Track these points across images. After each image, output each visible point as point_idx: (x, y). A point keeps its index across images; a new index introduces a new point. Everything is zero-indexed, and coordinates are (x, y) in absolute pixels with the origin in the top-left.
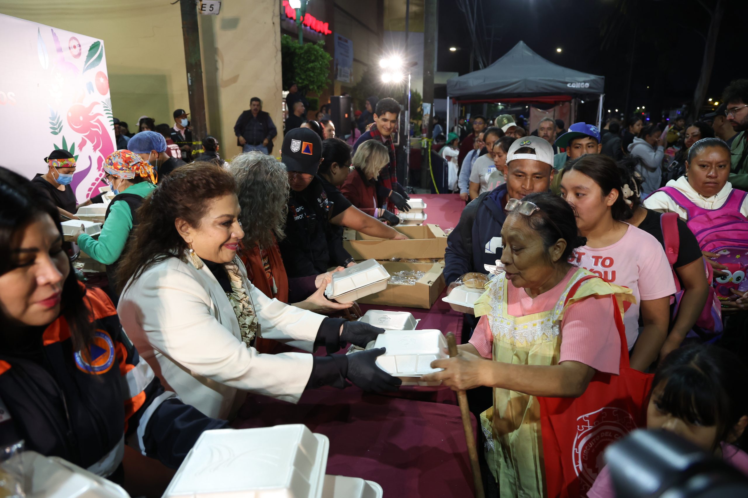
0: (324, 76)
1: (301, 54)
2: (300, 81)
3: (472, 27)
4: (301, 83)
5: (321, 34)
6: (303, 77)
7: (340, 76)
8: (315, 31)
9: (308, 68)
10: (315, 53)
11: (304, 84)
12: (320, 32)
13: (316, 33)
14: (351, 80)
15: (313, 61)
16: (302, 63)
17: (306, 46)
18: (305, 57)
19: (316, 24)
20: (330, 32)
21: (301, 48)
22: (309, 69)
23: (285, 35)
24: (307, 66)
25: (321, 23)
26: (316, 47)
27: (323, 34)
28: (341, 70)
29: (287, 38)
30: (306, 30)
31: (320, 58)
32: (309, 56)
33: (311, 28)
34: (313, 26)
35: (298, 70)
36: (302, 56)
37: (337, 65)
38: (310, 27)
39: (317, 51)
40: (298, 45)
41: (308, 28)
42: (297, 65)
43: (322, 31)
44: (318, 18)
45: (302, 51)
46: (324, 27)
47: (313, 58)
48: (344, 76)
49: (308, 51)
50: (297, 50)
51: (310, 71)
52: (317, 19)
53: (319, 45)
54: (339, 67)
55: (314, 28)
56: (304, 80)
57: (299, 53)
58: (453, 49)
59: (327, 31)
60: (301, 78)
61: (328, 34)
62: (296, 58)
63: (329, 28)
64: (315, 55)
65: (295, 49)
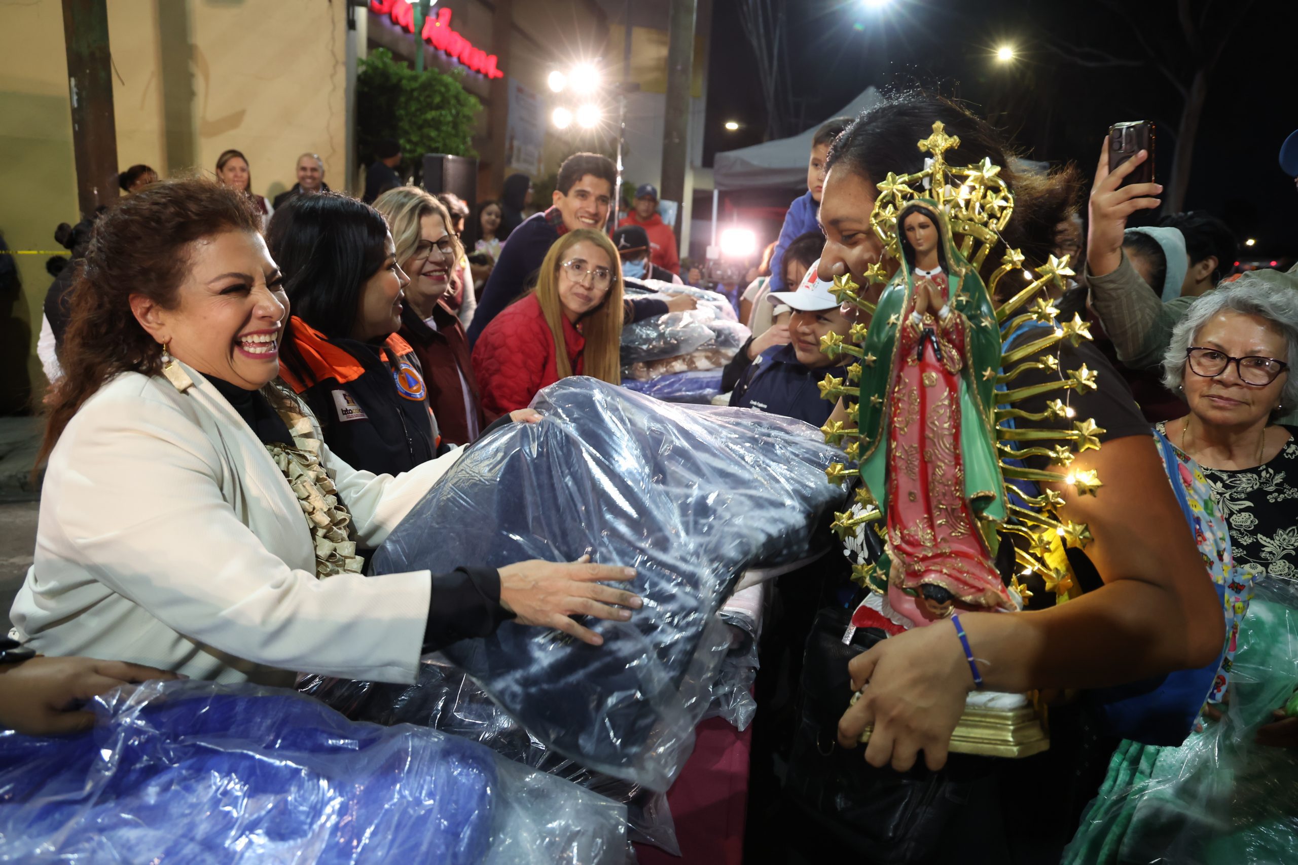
0: (464, 143)
1: (413, 90)
2: (408, 147)
3: (770, 85)
4: (411, 151)
5: (481, 76)
6: (415, 138)
7: (518, 160)
8: (469, 67)
9: (426, 121)
10: (443, 89)
11: (416, 154)
12: (478, 71)
13: (472, 73)
14: (539, 170)
15: (438, 107)
16: (413, 108)
17: (424, 76)
18: (422, 98)
19: (471, 55)
20: (499, 74)
21: (415, 78)
22: (428, 124)
23: (381, 49)
24: (423, 117)
25: (482, 54)
26: (447, 79)
27: (486, 75)
28: (519, 150)
29: (382, 53)
30: (450, 64)
31: (453, 101)
32: (429, 96)
33: (461, 62)
34: (465, 56)
35: (404, 125)
36: (415, 94)
37: (512, 138)
38: (459, 58)
39: (446, 86)
40: (407, 72)
41: (455, 59)
42: (402, 112)
43: (483, 71)
44: (476, 43)
45: (415, 85)
46: (489, 64)
47: (437, 99)
48: (526, 161)
49: (427, 86)
50: (404, 82)
51: (430, 126)
52: (473, 46)
53: (453, 75)
54: (516, 143)
55: (466, 60)
56: (416, 144)
57: (408, 88)
58: (732, 126)
59: (492, 71)
60: (409, 141)
61: (495, 79)
62: (403, 99)
63: (498, 67)
64: (442, 95)
65: (400, 80)
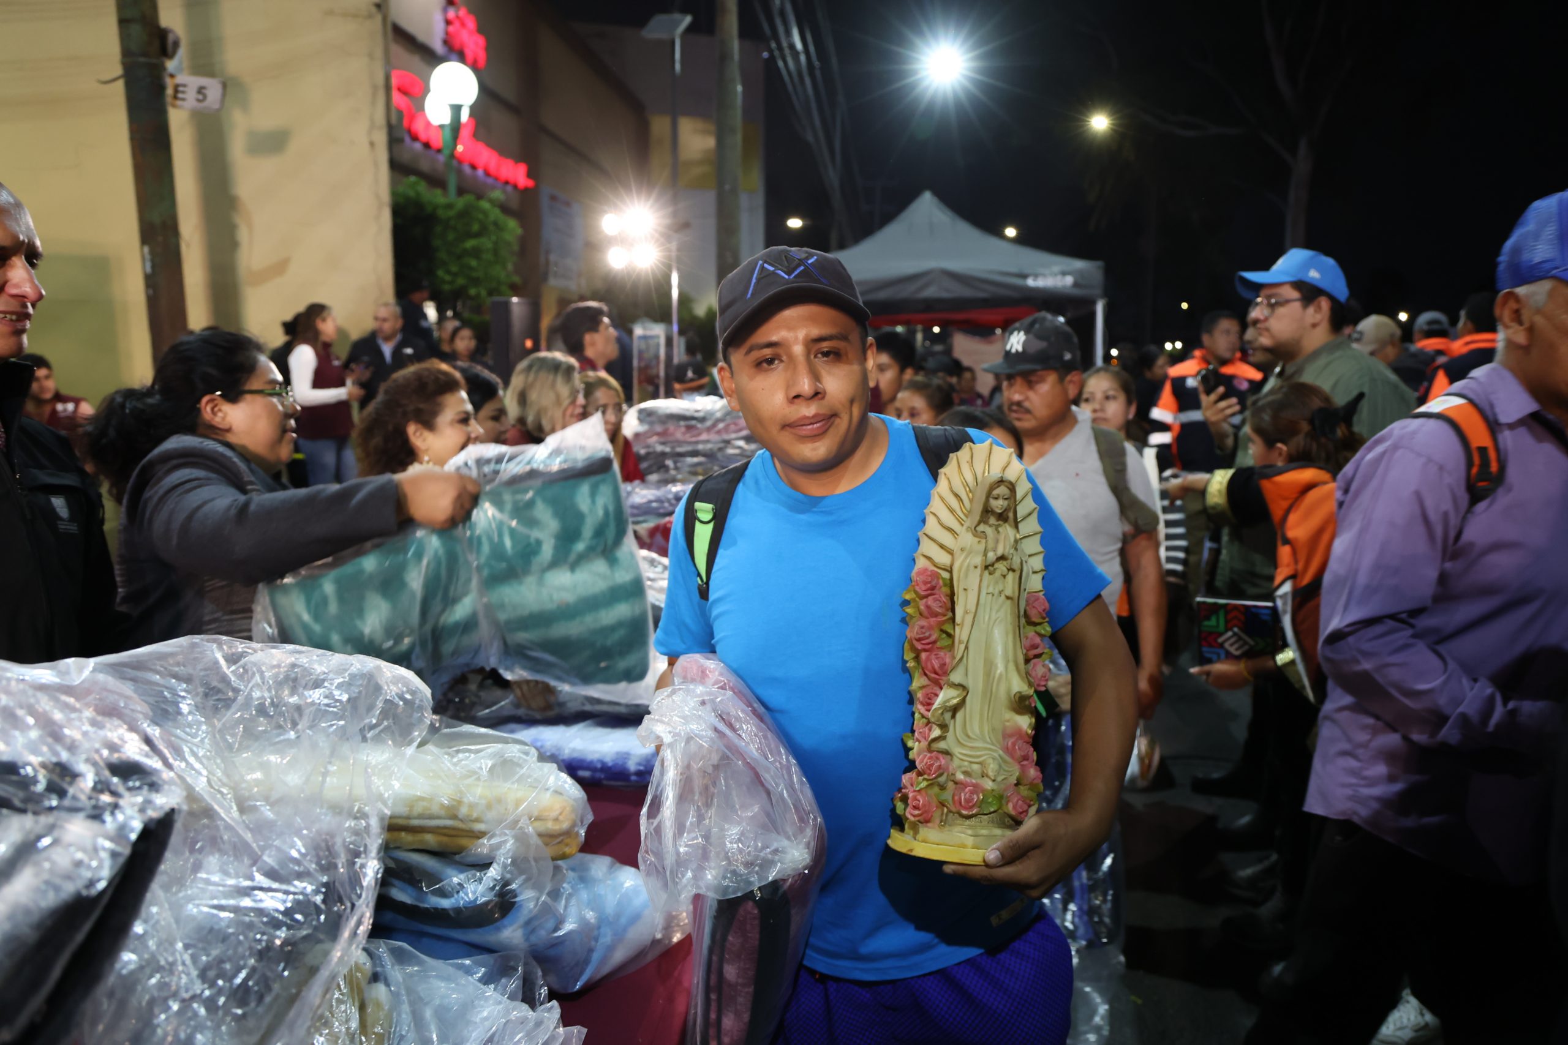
1: (449, 219)
2: (448, 278)
4: (450, 283)
5: (509, 188)
6: (454, 269)
7: (556, 276)
8: (497, 179)
9: (465, 250)
10: (481, 216)
11: (456, 285)
12: (507, 183)
13: (499, 185)
14: (578, 282)
15: (478, 235)
16: (450, 238)
17: (460, 203)
18: (459, 227)
19: (498, 165)
20: (530, 183)
21: (449, 206)
22: (466, 253)
23: (412, 178)
24: (462, 246)
25: (511, 164)
26: (485, 205)
27: (515, 186)
28: (557, 265)
31: (492, 228)
32: (467, 224)
33: (487, 174)
34: (492, 168)
35: (442, 255)
36: (452, 223)
37: (548, 252)
38: (485, 170)
39: (485, 213)
40: (441, 199)
41: (480, 172)
42: (439, 242)
43: (512, 181)
44: (503, 152)
45: (451, 213)
46: (519, 174)
47: (476, 227)
49: (465, 214)
50: (439, 211)
51: (470, 255)
52: (500, 155)
53: (491, 201)
54: (552, 258)
55: (494, 173)
56: (455, 275)
57: (444, 217)
58: (795, 223)
59: (523, 181)
60: (448, 272)
61: (526, 190)
62: (438, 229)
63: (529, 175)
64: (480, 221)
65: (436, 208)
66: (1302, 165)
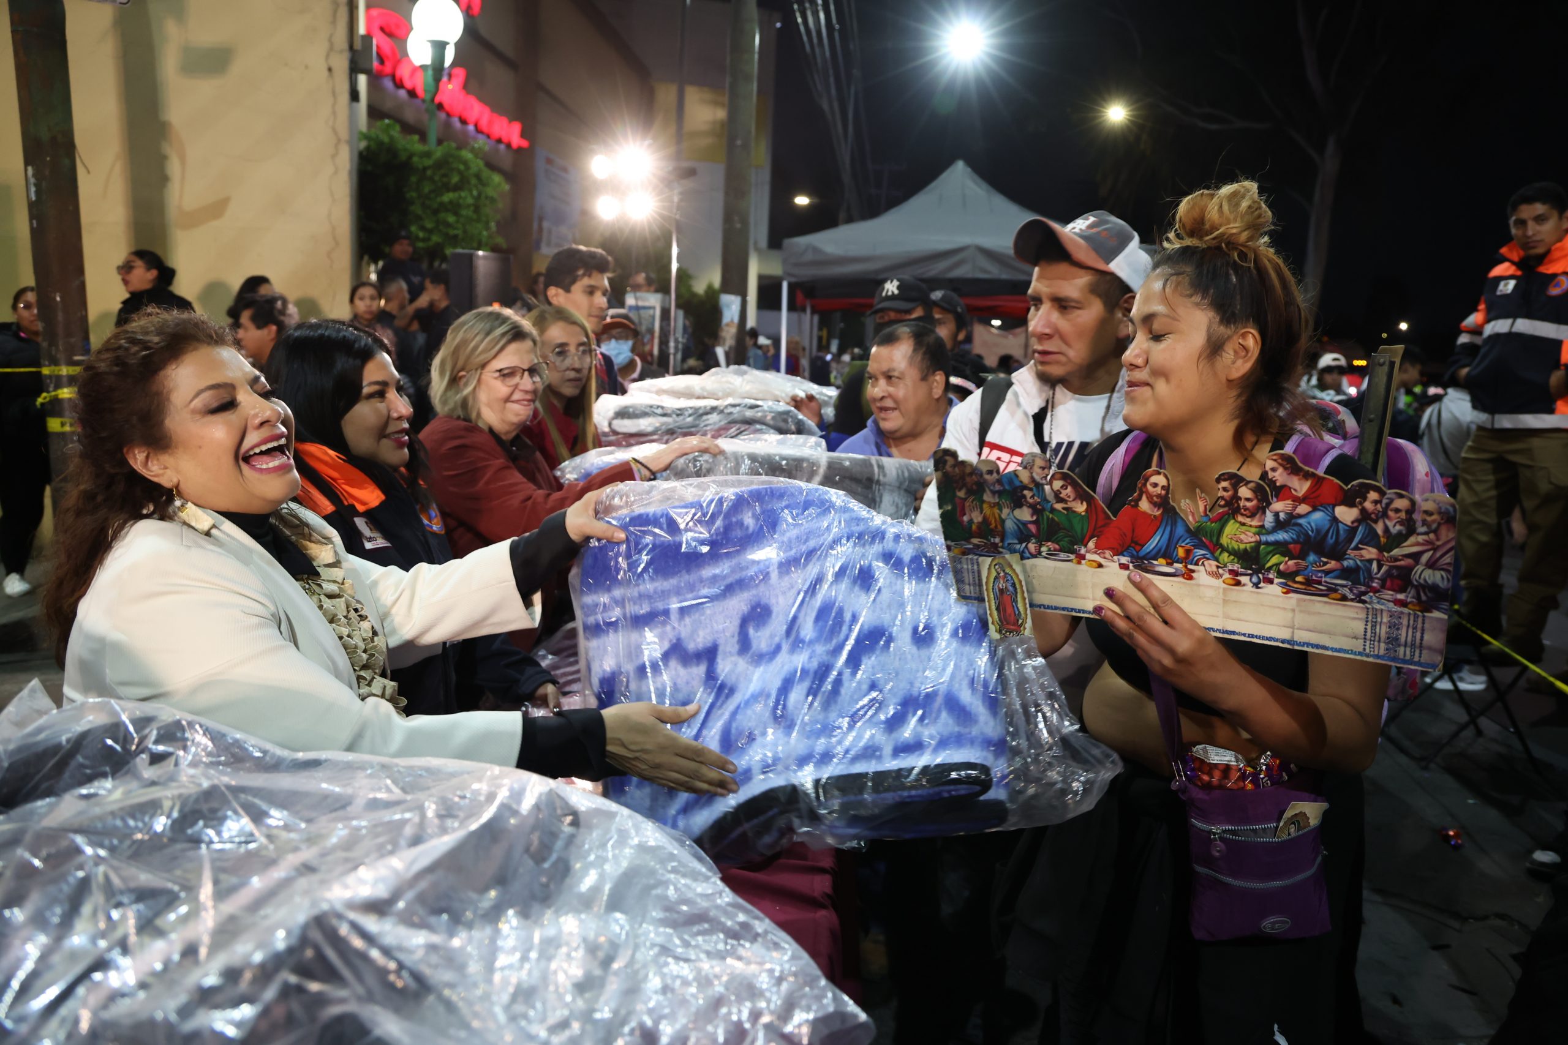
0: (487, 228)
1: (425, 169)
2: (421, 235)
3: (845, 154)
4: (424, 240)
5: (502, 147)
6: (429, 225)
7: (549, 244)
8: (488, 136)
9: (442, 204)
10: (462, 167)
11: (431, 243)
12: (499, 141)
13: (492, 143)
15: (457, 188)
16: (426, 190)
17: (439, 152)
18: (437, 178)
19: (490, 123)
20: (524, 143)
21: (428, 154)
22: (443, 207)
23: (387, 121)
24: (439, 200)
25: (504, 121)
26: (466, 154)
27: (509, 145)
28: (550, 232)
29: (388, 125)
30: (465, 134)
31: (474, 181)
32: (445, 175)
33: (478, 130)
34: (484, 124)
35: (417, 209)
36: (429, 173)
37: (541, 219)
38: (476, 125)
39: (465, 163)
40: (419, 147)
41: (471, 128)
42: (414, 194)
43: (505, 139)
44: (496, 107)
45: (428, 162)
46: (513, 133)
47: (455, 179)
49: (443, 164)
50: (415, 159)
51: (447, 210)
52: (492, 111)
53: (473, 150)
54: (546, 225)
55: (485, 129)
56: (430, 231)
57: (420, 166)
58: (802, 201)
59: (516, 140)
60: (423, 228)
61: (519, 150)
62: (414, 179)
63: (523, 135)
64: (460, 173)
65: (410, 156)
66: (1329, 164)
